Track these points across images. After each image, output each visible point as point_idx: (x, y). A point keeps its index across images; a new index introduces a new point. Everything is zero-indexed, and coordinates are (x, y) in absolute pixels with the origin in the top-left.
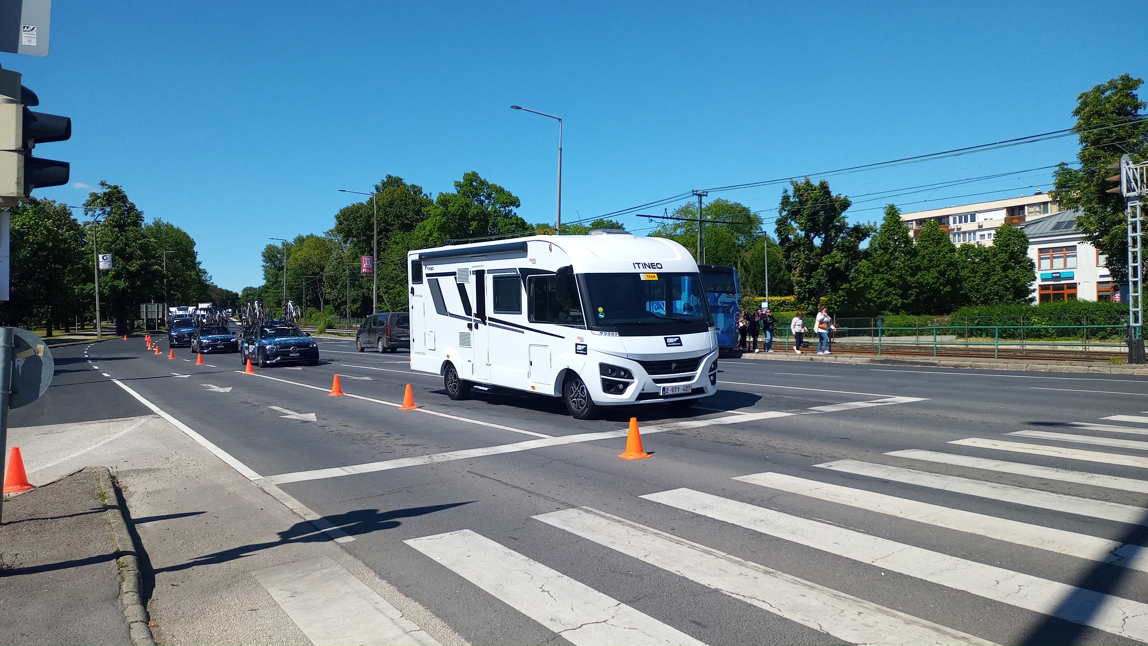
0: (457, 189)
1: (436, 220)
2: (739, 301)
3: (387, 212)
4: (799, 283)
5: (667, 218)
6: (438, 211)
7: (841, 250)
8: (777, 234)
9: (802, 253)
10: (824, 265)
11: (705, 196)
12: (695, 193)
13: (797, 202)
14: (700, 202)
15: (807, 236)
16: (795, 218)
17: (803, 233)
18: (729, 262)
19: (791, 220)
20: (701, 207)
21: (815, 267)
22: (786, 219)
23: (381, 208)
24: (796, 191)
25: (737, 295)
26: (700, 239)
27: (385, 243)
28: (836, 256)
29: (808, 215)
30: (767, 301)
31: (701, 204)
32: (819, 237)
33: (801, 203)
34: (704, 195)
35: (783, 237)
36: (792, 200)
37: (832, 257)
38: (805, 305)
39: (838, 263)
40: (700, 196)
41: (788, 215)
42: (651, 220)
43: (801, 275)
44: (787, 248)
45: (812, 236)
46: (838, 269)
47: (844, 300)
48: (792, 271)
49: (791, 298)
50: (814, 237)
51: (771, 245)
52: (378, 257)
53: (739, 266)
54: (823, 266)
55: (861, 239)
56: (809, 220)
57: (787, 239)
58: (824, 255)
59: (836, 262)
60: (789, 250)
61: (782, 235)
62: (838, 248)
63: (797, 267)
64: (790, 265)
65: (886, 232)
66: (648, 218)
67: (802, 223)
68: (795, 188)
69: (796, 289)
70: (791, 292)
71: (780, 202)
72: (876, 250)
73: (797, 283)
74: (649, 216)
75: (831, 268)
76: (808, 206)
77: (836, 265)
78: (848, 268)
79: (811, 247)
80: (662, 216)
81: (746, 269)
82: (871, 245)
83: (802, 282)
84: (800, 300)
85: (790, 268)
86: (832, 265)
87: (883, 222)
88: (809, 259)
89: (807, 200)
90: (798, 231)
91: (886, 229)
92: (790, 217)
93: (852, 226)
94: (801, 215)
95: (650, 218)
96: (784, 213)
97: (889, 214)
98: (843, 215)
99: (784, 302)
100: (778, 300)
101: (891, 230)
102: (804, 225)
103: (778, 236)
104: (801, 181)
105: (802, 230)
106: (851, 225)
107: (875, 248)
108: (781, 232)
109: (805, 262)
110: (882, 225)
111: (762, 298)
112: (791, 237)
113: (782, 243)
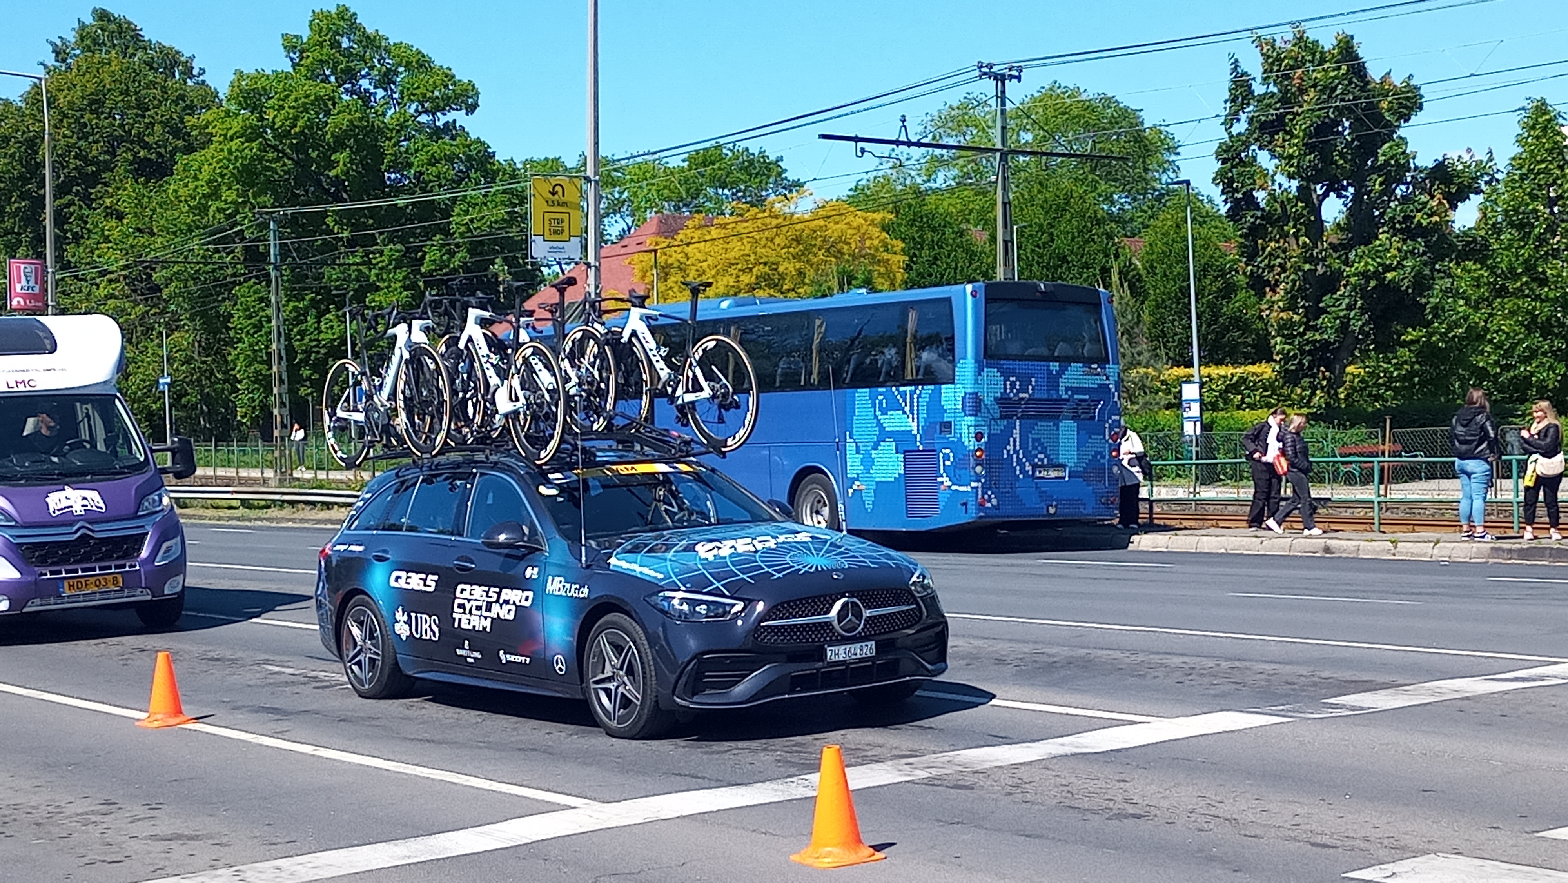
0: (292, 59)
1: (230, 152)
2: (1120, 382)
3: (85, 125)
4: (1285, 327)
5: (909, 144)
6: (236, 125)
7: (1402, 231)
8: (1221, 187)
9: (1293, 241)
10: (1355, 275)
11: (1015, 81)
12: (986, 71)
13: (1273, 95)
14: (1002, 97)
15: (1304, 193)
16: (1270, 143)
17: (1295, 184)
18: (1087, 266)
19: (1260, 148)
20: (1003, 112)
21: (1331, 282)
22: (1247, 145)
23: (65, 116)
24: (1272, 63)
25: (1112, 369)
26: (1004, 204)
27: (81, 218)
28: (1388, 250)
29: (1308, 134)
30: (1197, 379)
31: (1003, 104)
32: (1339, 196)
33: (1286, 99)
34: (1012, 77)
35: (1240, 196)
36: (1259, 89)
37: (1376, 254)
38: (1304, 390)
39: (1394, 269)
40: (1001, 79)
41: (1250, 132)
42: (863, 151)
43: (1292, 306)
44: (1249, 228)
45: (1320, 192)
46: (1394, 287)
47: (1412, 374)
48: (1265, 294)
49: (1265, 371)
50: (1326, 195)
51: (1202, 218)
52: (59, 258)
53: (1115, 278)
54: (1353, 280)
55: (1455, 199)
56: (1310, 148)
57: (1250, 201)
58: (1352, 247)
59: (1388, 268)
60: (1255, 232)
61: (1237, 190)
62: (1393, 227)
63: (1277, 283)
64: (1260, 277)
65: (1523, 178)
66: (853, 143)
67: (1291, 157)
68: (1266, 56)
69: (1278, 343)
70: (1263, 353)
71: (1227, 95)
72: (1496, 229)
73: (1281, 328)
74: (856, 139)
75: (1373, 283)
76: (1306, 107)
77: (1389, 276)
78: (1422, 284)
79: (1316, 227)
80: (894, 139)
81: (1137, 288)
82: (1485, 215)
83: (1293, 324)
84: (1291, 378)
85: (1259, 285)
86: (1377, 275)
87: (1516, 150)
88: (1310, 260)
89: (1302, 91)
90: (1280, 178)
91: (1524, 170)
92: (1256, 140)
93: (1431, 165)
94: (1287, 133)
95: (860, 145)
96: (1240, 127)
97: (1533, 127)
98: (1401, 132)
99: (1243, 380)
100: (1225, 377)
101: (1538, 174)
102: (1295, 161)
103: (1223, 193)
104: (1284, 37)
105: (1291, 177)
106: (1425, 160)
107: (1494, 225)
108: (1231, 180)
109: (1300, 269)
110: (1513, 159)
111: (1181, 371)
112: (1260, 196)
113: (1234, 214)
